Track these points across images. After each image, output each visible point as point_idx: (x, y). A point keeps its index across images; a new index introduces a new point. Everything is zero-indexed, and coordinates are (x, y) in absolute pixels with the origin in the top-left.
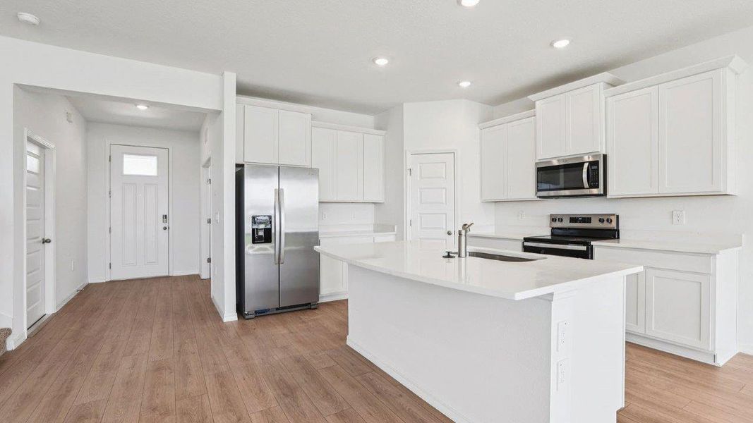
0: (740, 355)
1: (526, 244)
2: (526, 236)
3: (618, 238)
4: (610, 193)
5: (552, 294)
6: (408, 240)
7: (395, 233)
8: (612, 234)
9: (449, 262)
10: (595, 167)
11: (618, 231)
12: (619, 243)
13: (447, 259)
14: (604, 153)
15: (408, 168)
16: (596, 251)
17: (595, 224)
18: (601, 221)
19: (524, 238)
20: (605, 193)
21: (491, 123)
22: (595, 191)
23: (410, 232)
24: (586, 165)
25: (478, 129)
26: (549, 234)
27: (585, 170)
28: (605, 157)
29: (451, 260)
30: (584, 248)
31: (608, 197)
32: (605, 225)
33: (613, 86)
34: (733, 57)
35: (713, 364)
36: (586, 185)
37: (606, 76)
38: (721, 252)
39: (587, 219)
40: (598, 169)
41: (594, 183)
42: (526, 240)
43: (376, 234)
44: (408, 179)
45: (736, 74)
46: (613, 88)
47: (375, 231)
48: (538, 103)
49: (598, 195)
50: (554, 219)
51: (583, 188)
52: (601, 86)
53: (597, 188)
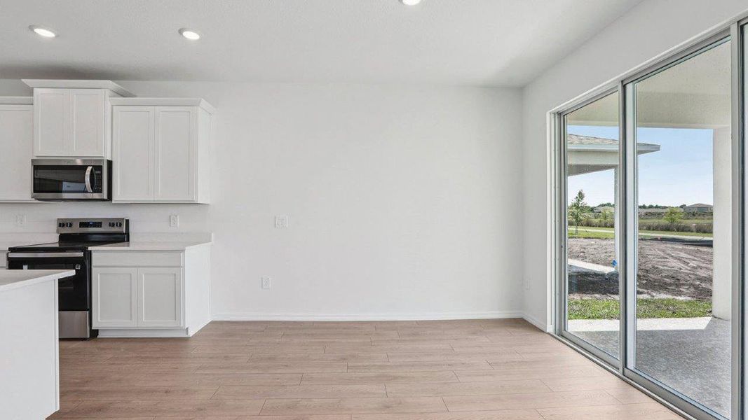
0: (213, 323)
1: (13, 255)
2: (13, 246)
3: (128, 240)
4: (117, 197)
10: (99, 172)
11: (127, 234)
12: (128, 246)
14: (110, 159)
17: (105, 229)
18: (110, 225)
19: (10, 249)
20: (110, 197)
22: (96, 196)
24: (89, 169)
26: (57, 241)
27: (88, 173)
28: (110, 163)
30: (80, 254)
31: (113, 202)
32: (115, 229)
33: (123, 96)
34: (199, 101)
35: (186, 336)
36: (90, 189)
37: (110, 84)
38: (187, 248)
39: (97, 224)
40: (101, 174)
41: (97, 187)
42: (12, 250)
45: (208, 113)
46: (121, 98)
48: (36, 91)
49: (103, 200)
50: (62, 224)
51: (85, 192)
52: (108, 92)
53: (101, 192)
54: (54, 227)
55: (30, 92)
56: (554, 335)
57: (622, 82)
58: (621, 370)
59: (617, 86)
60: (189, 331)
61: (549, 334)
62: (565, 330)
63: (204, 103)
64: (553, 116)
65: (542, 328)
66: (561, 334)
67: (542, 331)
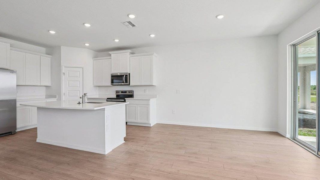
0: (157, 124)
1: (108, 100)
2: (108, 98)
3: (133, 97)
4: (131, 84)
5: (104, 109)
6: (63, 100)
7: (57, 98)
8: (131, 96)
9: (79, 105)
11: (133, 95)
13: (79, 104)
15: (63, 72)
16: (126, 101)
17: (128, 93)
18: (129, 92)
20: (129, 84)
21: (97, 59)
22: (126, 84)
23: (63, 98)
24: (124, 76)
25: (92, 60)
26: (116, 97)
27: (124, 77)
28: (129, 74)
29: (80, 104)
30: (123, 100)
32: (130, 94)
34: (153, 53)
35: (150, 126)
36: (125, 82)
37: (129, 51)
38: (151, 99)
39: (126, 92)
40: (127, 77)
42: (108, 99)
43: (47, 99)
44: (63, 77)
45: (156, 57)
46: (132, 55)
47: (46, 98)
48: (112, 55)
49: (128, 85)
50: (117, 92)
51: (123, 82)
52: (128, 53)
53: (127, 82)
54: (115, 93)
55: (110, 55)
56: (291, 139)
57: (318, 32)
58: (317, 152)
59: (315, 34)
60: (151, 124)
61: (287, 138)
62: (296, 137)
63: (155, 54)
64: (290, 47)
65: (284, 135)
66: (294, 139)
67: (284, 137)
